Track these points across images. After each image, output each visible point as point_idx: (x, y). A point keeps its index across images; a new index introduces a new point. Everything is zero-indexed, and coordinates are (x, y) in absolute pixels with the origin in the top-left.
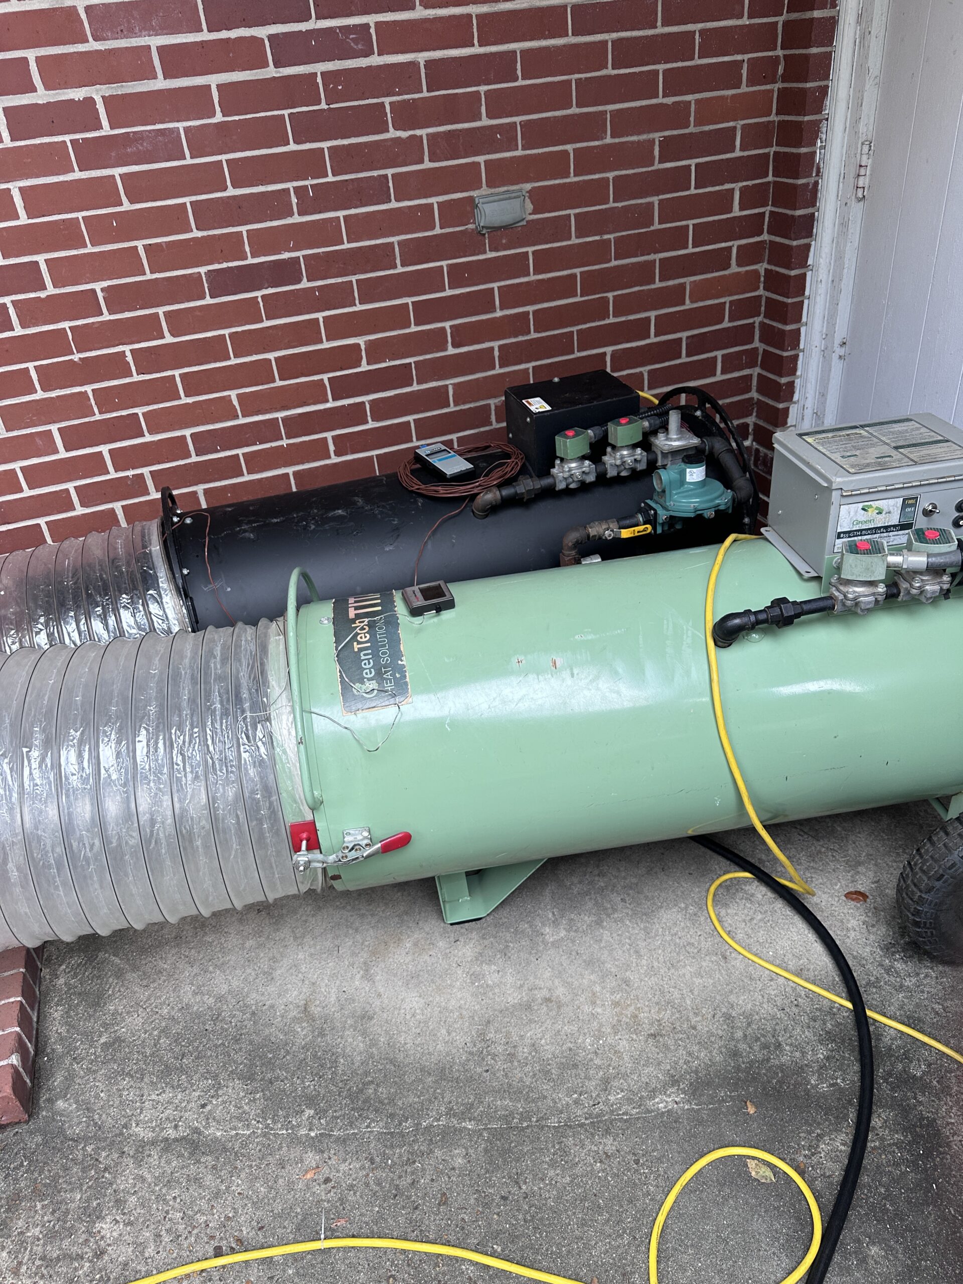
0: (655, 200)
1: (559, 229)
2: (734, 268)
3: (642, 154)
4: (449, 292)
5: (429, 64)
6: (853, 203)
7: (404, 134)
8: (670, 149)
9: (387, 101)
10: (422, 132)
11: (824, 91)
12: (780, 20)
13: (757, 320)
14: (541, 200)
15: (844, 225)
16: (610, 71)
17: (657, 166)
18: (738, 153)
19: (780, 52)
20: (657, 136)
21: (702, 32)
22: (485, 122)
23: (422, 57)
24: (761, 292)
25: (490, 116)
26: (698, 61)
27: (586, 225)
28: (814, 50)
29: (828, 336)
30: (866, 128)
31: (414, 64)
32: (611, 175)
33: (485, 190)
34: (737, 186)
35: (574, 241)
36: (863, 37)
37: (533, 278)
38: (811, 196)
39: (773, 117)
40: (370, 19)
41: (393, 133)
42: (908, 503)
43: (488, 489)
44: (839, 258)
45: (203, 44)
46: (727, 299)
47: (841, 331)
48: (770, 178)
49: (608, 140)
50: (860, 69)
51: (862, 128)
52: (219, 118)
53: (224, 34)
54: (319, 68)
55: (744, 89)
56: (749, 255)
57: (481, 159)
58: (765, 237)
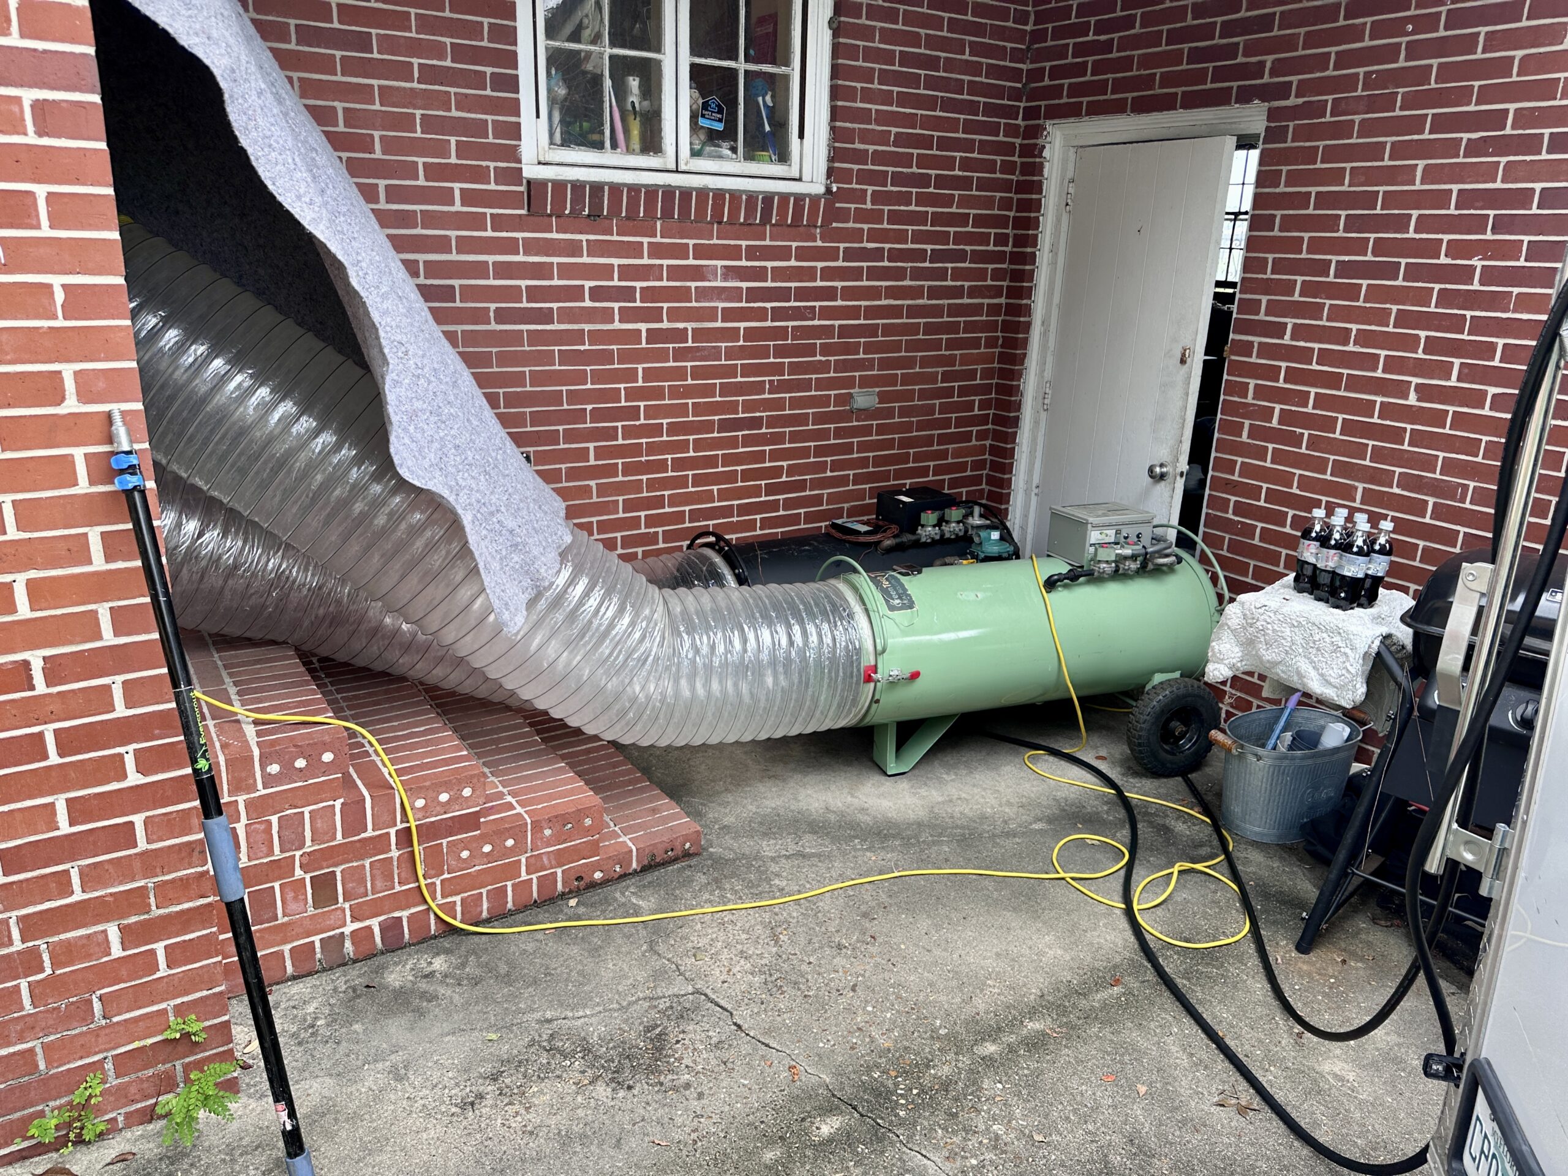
0: (937, 402)
1: (890, 413)
2: (974, 442)
3: (932, 378)
4: (833, 442)
5: (840, 326)
6: (1042, 412)
7: (823, 359)
8: (947, 377)
9: (818, 342)
10: (832, 358)
11: (1025, 355)
12: (1000, 319)
13: (985, 472)
14: (883, 397)
15: (1036, 423)
16: (921, 337)
17: (940, 385)
18: (978, 382)
19: (999, 334)
20: (940, 370)
21: (965, 322)
22: (862, 356)
23: (837, 323)
24: (987, 456)
25: (864, 353)
26: (961, 335)
27: (903, 412)
28: (1021, 336)
29: (1028, 482)
30: (1048, 375)
31: (833, 326)
32: (917, 387)
33: (857, 390)
34: (977, 398)
35: (897, 420)
36: (1045, 333)
37: (874, 438)
38: (1018, 406)
39: (995, 365)
40: (817, 304)
41: (818, 358)
42: (1118, 532)
43: (888, 538)
44: (1034, 441)
45: (742, 308)
46: (969, 459)
47: (1036, 480)
48: (993, 396)
49: (917, 370)
50: (1044, 347)
51: (1045, 374)
52: (741, 343)
53: (752, 305)
54: (791, 324)
55: (982, 350)
56: (981, 436)
57: (857, 374)
58: (990, 426)
